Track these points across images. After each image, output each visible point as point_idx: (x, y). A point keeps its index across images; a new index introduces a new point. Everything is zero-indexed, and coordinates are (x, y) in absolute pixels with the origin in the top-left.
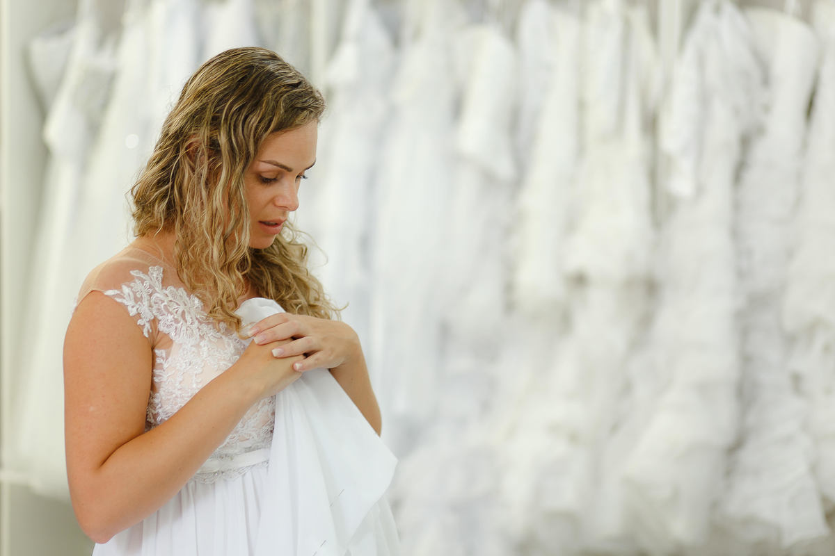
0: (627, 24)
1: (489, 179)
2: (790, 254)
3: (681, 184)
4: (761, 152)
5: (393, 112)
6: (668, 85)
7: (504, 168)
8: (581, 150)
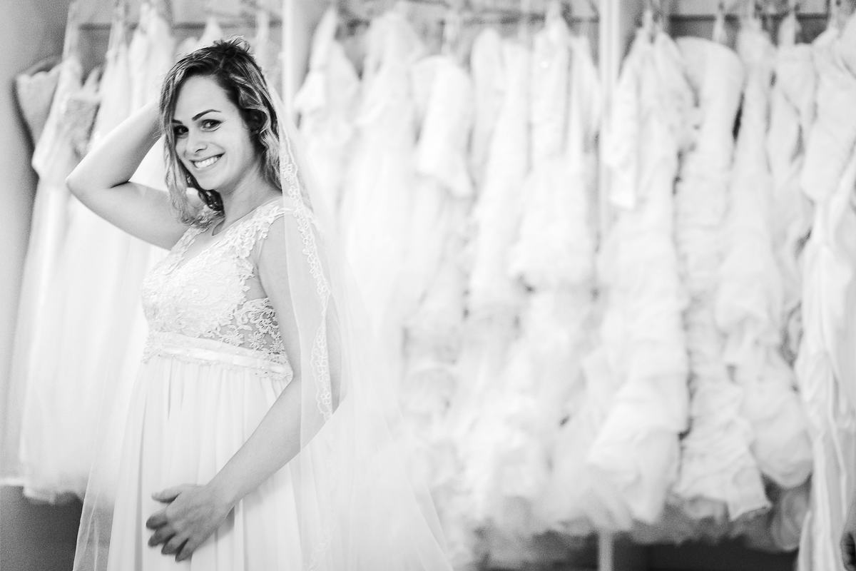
0: (571, 52)
1: (447, 194)
2: (721, 257)
3: (621, 195)
4: (693, 165)
5: (357, 133)
6: (608, 106)
7: (461, 186)
8: (529, 168)
